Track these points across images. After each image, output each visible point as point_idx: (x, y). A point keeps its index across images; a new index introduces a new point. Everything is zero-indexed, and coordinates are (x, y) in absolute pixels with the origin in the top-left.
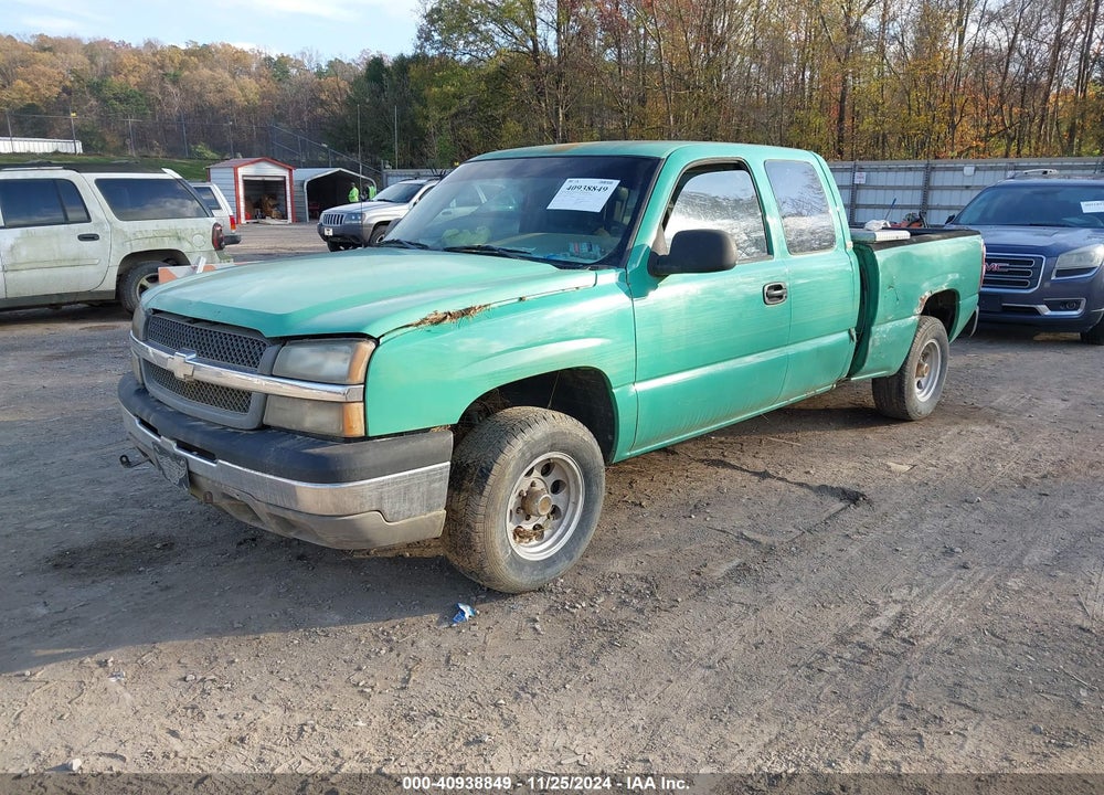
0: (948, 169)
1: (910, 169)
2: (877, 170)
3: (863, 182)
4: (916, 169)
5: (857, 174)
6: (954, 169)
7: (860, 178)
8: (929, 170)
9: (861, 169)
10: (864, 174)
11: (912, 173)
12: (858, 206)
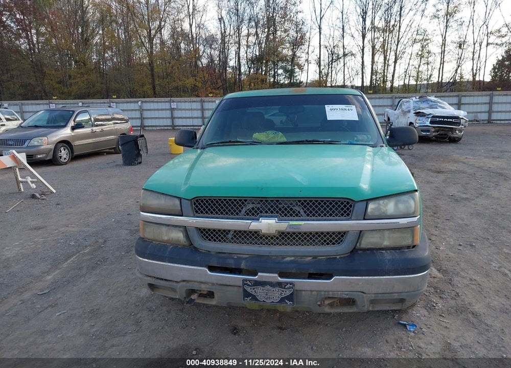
0: (210, 102)
1: (194, 101)
2: (180, 102)
3: (175, 107)
4: (197, 102)
5: (172, 104)
6: (212, 102)
7: (174, 105)
8: (202, 102)
9: (173, 102)
10: (175, 103)
11: (195, 103)
12: (175, 118)
